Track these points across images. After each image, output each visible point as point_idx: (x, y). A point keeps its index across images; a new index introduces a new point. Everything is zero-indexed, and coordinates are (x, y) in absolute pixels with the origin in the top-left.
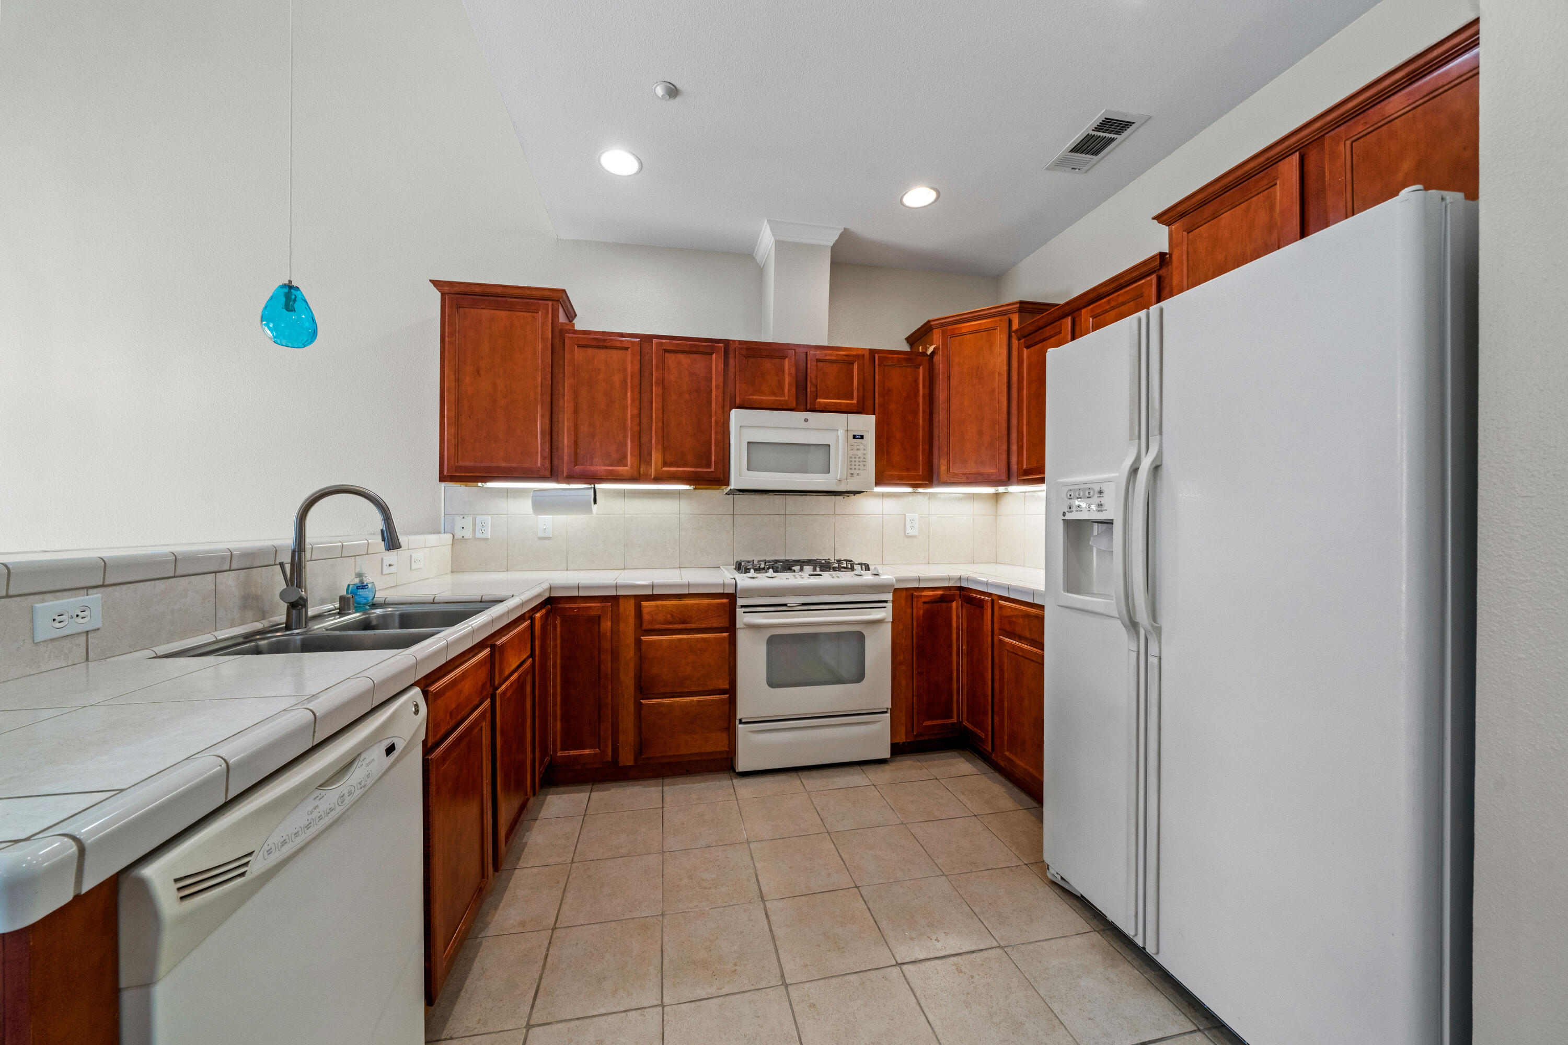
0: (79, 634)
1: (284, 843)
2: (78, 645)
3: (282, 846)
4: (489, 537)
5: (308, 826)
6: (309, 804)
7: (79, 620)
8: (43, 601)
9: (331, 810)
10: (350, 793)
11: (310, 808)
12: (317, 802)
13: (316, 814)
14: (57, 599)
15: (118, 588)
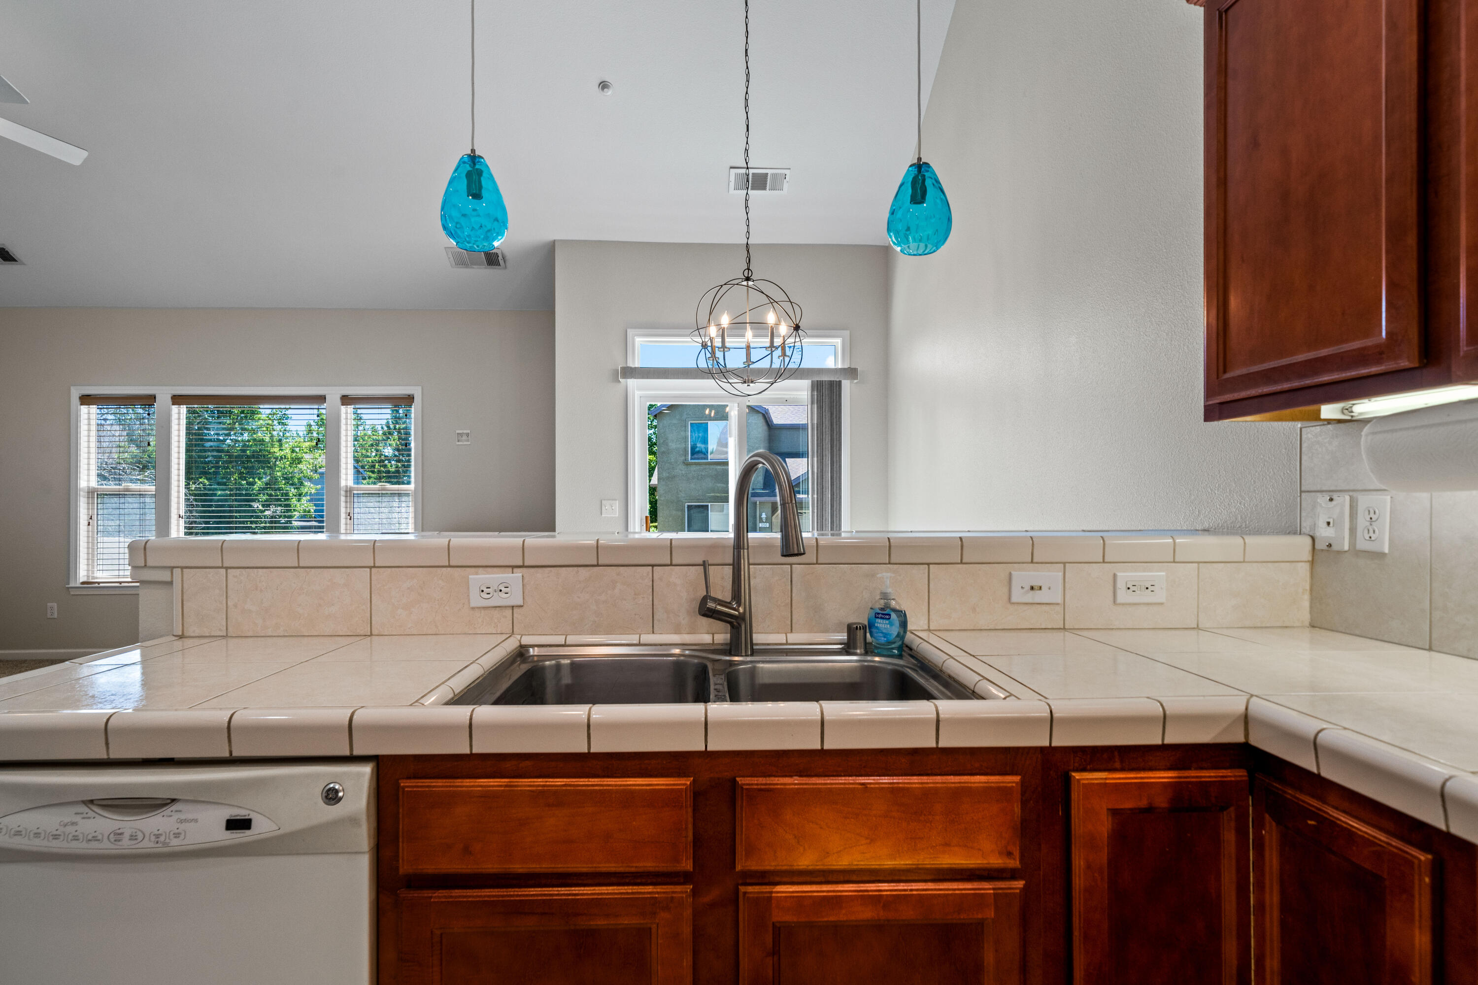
0: (506, 607)
1: (18, 833)
2: (505, 617)
3: (15, 835)
4: (1386, 551)
5: (56, 837)
6: (67, 815)
7: (502, 595)
8: (477, 574)
9: (95, 839)
10: (133, 837)
11: (67, 820)
12: (78, 819)
13: (70, 829)
14: (488, 573)
15: (540, 570)
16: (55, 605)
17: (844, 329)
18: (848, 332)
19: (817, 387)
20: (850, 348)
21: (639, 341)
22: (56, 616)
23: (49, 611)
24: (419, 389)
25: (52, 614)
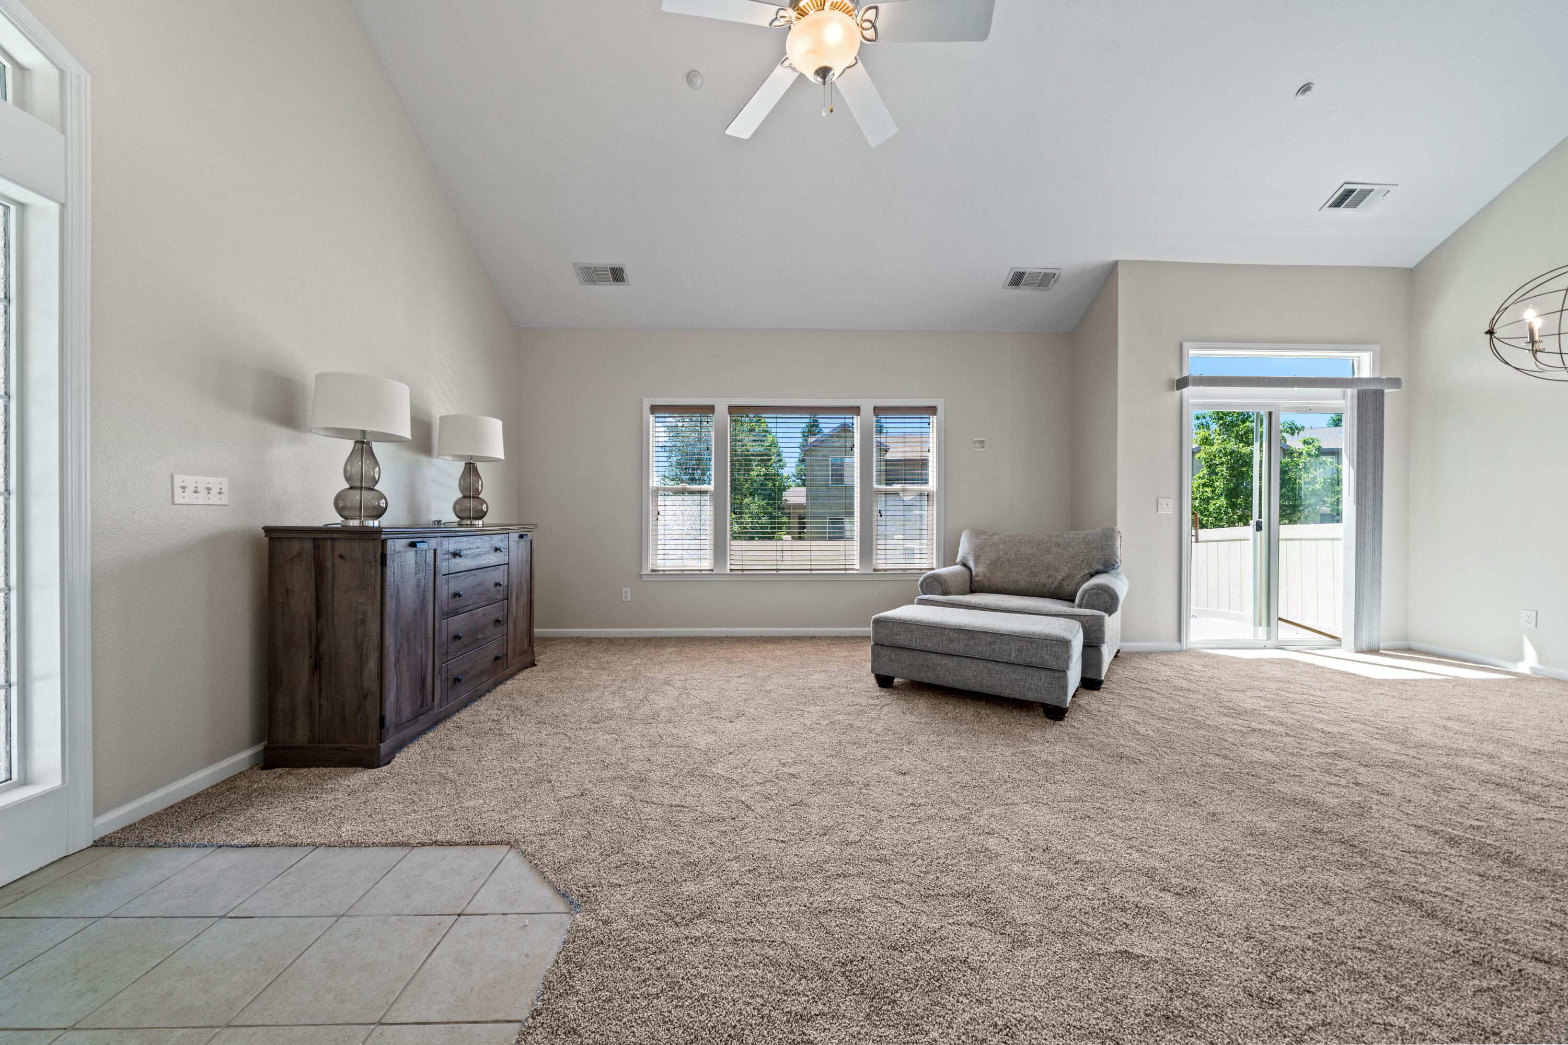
16: (628, 590)
17: (1374, 343)
18: (1378, 346)
19: (1362, 397)
20: (1380, 361)
21: (1193, 353)
22: (629, 599)
23: (624, 595)
24: (942, 401)
25: (626, 597)
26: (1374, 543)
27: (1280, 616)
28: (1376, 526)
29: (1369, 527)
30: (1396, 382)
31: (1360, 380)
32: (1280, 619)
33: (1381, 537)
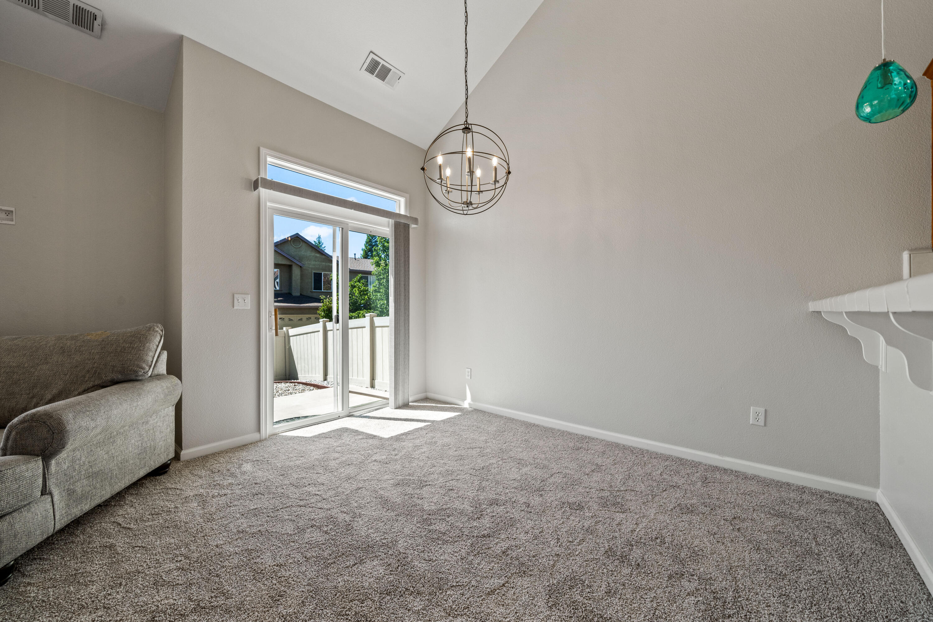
17: (408, 193)
18: (410, 195)
19: (397, 227)
20: (409, 205)
21: (270, 160)
26: (405, 330)
27: (350, 390)
28: (406, 318)
29: (402, 318)
30: (415, 221)
31: (399, 215)
32: (350, 392)
33: (409, 326)
